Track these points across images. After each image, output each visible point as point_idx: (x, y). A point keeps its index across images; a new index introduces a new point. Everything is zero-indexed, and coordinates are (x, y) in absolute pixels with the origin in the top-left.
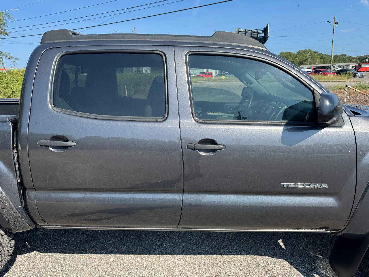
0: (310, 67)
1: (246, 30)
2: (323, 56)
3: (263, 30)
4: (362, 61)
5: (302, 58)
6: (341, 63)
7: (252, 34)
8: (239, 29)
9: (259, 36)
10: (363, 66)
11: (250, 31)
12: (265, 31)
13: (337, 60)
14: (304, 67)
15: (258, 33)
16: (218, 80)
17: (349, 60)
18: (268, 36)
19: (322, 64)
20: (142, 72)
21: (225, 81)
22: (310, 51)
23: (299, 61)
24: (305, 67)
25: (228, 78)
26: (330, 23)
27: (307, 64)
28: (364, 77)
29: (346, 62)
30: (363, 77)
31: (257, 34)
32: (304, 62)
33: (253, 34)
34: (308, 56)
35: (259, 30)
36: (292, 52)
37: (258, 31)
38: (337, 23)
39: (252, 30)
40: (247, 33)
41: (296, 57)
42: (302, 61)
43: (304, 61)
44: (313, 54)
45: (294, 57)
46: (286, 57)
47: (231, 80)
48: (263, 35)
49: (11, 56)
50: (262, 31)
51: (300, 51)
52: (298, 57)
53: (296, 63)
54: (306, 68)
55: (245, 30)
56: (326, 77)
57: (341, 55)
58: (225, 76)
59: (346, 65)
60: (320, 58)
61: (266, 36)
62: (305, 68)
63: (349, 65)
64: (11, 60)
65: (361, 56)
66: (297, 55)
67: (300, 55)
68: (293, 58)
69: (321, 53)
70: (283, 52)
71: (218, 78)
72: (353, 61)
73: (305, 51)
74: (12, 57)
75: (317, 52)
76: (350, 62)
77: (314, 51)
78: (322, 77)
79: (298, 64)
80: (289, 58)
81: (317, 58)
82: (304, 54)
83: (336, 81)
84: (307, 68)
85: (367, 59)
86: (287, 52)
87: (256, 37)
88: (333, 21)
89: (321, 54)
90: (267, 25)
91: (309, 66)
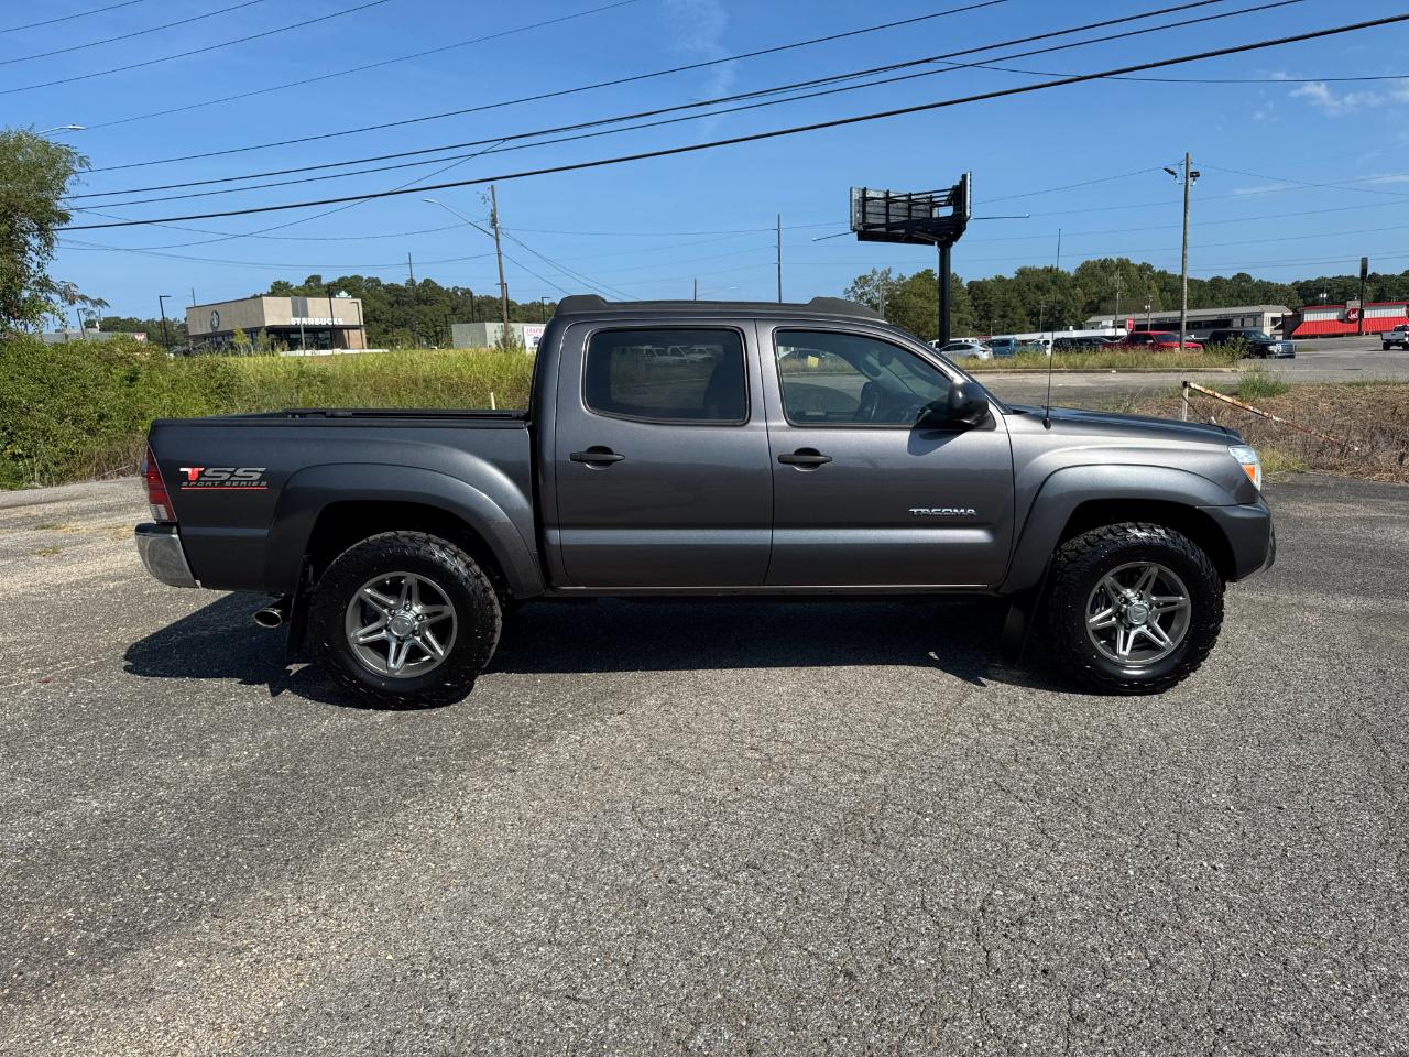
0: (1124, 321)
1: (891, 195)
2: (1172, 280)
3: (948, 193)
4: (1310, 300)
5: (1094, 290)
6: (1236, 305)
7: (910, 209)
8: (865, 191)
9: (935, 215)
10: (1309, 317)
11: (904, 198)
12: (958, 195)
13: (1220, 296)
14: (1104, 323)
15: (933, 205)
16: (796, 370)
17: (1264, 296)
18: (968, 214)
19: (1167, 309)
20: (519, 345)
21: (818, 375)
22: (1123, 265)
23: (1084, 299)
24: (1108, 321)
25: (828, 362)
26: (1172, 173)
27: (1113, 313)
28: (1296, 357)
29: (1252, 304)
30: (1292, 357)
31: (928, 207)
32: (1103, 305)
33: (914, 207)
34: (1117, 280)
35: (934, 195)
36: (1060, 269)
37: (931, 198)
38: (1195, 175)
39: (911, 194)
40: (895, 205)
41: (1074, 287)
42: (1096, 300)
43: (1104, 299)
44: (1135, 273)
45: (1067, 285)
46: (1037, 287)
47: (841, 372)
48: (948, 211)
49: (80, 292)
50: (945, 198)
51: (1087, 262)
52: (1083, 287)
53: (1076, 309)
54: (1111, 324)
55: (888, 193)
56: (1158, 357)
57: (1234, 278)
58: (821, 358)
59: (1250, 315)
60: (1162, 290)
61: (960, 215)
62: (1106, 327)
63: (1260, 314)
64: (79, 305)
65: (1308, 282)
66: (1076, 279)
67: (1087, 279)
68: (1062, 289)
69: (1165, 272)
70: (1028, 266)
71: (795, 363)
72: (1278, 298)
73: (1105, 265)
74: (84, 298)
75: (1149, 267)
76: (1267, 303)
77: (1139, 263)
78: (1144, 357)
79: (1083, 310)
80: (1048, 291)
81: (1149, 288)
82: (1101, 274)
83: (1188, 371)
84: (1113, 327)
85: (1323, 293)
86: (1041, 267)
87: (926, 218)
88: (1184, 167)
89: (1163, 274)
90: (964, 177)
91: (1121, 317)
